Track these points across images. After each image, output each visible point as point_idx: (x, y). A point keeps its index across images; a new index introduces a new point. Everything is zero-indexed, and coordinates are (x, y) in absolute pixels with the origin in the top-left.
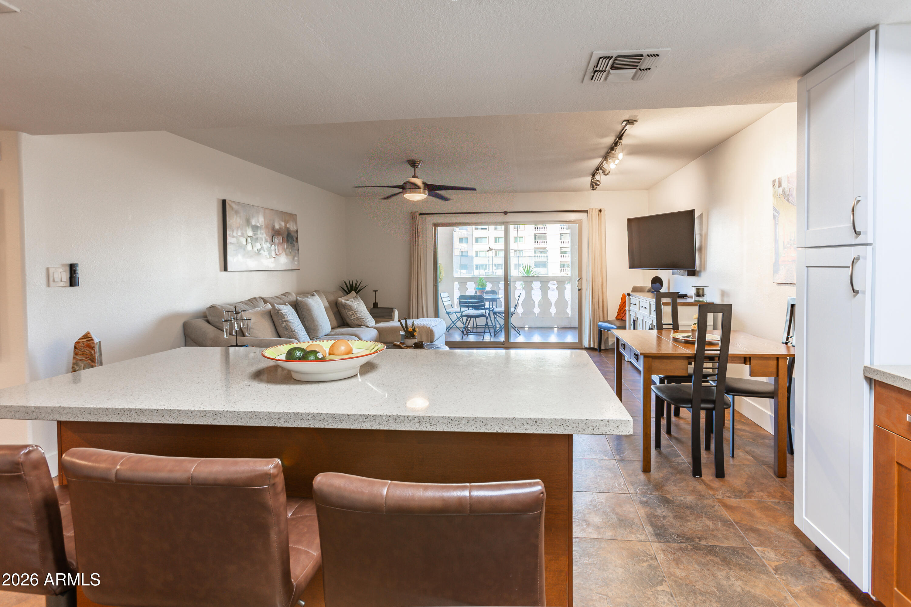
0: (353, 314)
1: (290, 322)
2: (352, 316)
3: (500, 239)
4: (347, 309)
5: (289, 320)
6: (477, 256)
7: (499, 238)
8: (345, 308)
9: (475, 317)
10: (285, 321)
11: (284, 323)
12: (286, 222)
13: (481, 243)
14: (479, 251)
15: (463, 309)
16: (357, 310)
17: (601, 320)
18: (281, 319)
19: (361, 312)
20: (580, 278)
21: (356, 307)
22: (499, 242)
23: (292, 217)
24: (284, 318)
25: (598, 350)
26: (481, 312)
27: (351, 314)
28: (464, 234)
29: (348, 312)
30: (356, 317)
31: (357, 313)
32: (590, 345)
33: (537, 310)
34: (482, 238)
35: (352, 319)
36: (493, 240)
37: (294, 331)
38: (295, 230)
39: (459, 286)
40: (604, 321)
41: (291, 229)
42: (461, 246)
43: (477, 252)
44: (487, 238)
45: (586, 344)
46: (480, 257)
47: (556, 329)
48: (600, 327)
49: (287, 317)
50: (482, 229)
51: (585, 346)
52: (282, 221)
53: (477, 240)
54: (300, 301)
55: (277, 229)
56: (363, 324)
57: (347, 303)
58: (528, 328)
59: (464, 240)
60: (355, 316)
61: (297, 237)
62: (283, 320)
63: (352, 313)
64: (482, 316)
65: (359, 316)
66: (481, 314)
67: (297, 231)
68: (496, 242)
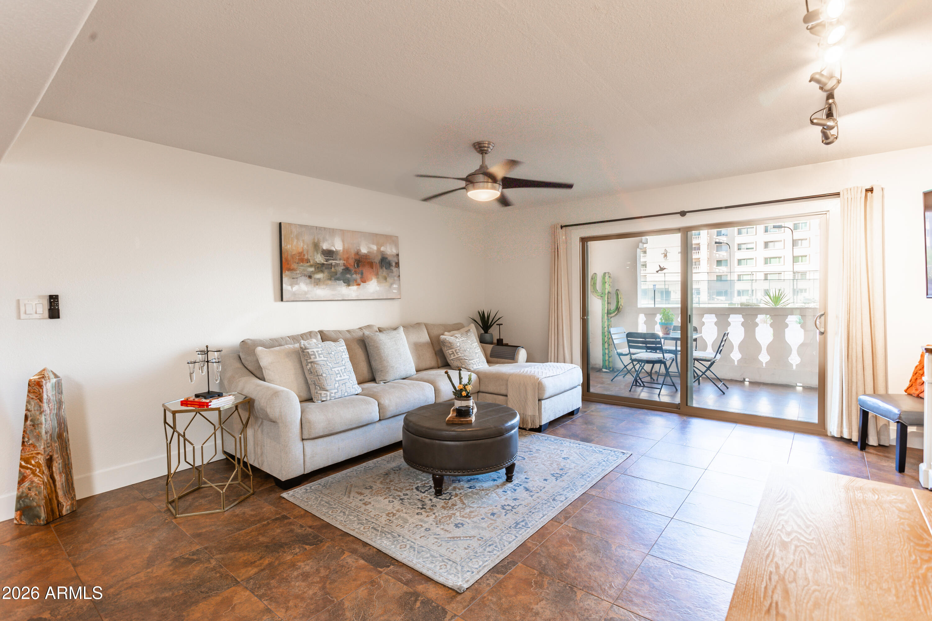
0: (453, 353)
1: (318, 364)
2: (452, 356)
3: (772, 260)
4: (447, 346)
5: (317, 361)
6: (739, 280)
7: (770, 258)
8: (444, 345)
9: (653, 362)
10: (311, 362)
11: (310, 364)
12: (379, 245)
13: (746, 266)
14: (743, 275)
15: (632, 350)
16: (459, 348)
17: (870, 390)
18: (307, 360)
19: (465, 351)
20: (822, 313)
21: (458, 344)
22: (770, 263)
23: (393, 239)
24: (310, 358)
25: (859, 445)
26: (657, 356)
27: (451, 353)
28: (723, 256)
29: (447, 350)
30: (457, 356)
31: (458, 352)
32: (842, 432)
33: (764, 358)
34: (747, 259)
35: (451, 358)
36: (763, 261)
37: (320, 376)
38: (393, 253)
39: (645, 319)
40: (875, 394)
41: (388, 253)
42: (720, 270)
43: (739, 276)
44: (753, 259)
45: (833, 428)
46: (743, 281)
47: (799, 389)
48: (861, 403)
49: (316, 358)
50: (747, 249)
51: (831, 432)
52: (373, 244)
53: (739, 261)
54: (367, 336)
55: (365, 253)
56: (463, 366)
57: (447, 339)
58: (748, 383)
59: (723, 263)
60: (454, 356)
61: (397, 261)
62: (309, 361)
63: (452, 351)
64: (660, 362)
65: (460, 355)
66: (657, 359)
67: (398, 255)
68: (766, 263)
